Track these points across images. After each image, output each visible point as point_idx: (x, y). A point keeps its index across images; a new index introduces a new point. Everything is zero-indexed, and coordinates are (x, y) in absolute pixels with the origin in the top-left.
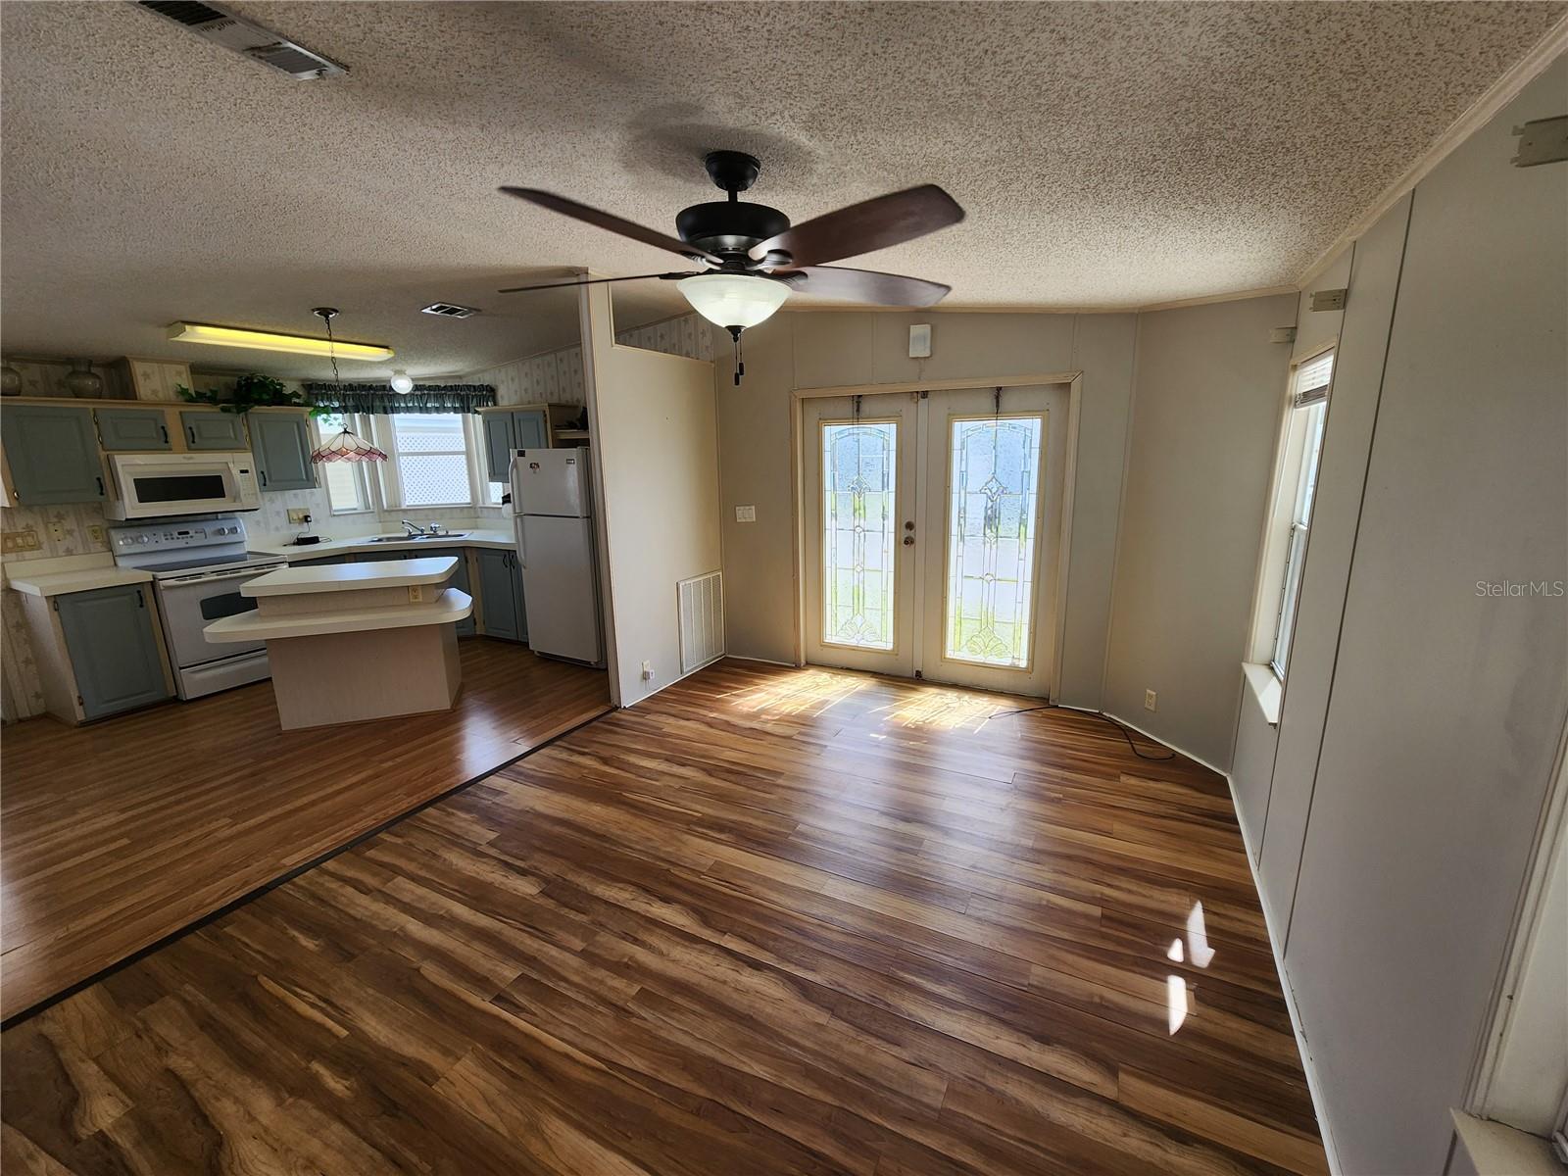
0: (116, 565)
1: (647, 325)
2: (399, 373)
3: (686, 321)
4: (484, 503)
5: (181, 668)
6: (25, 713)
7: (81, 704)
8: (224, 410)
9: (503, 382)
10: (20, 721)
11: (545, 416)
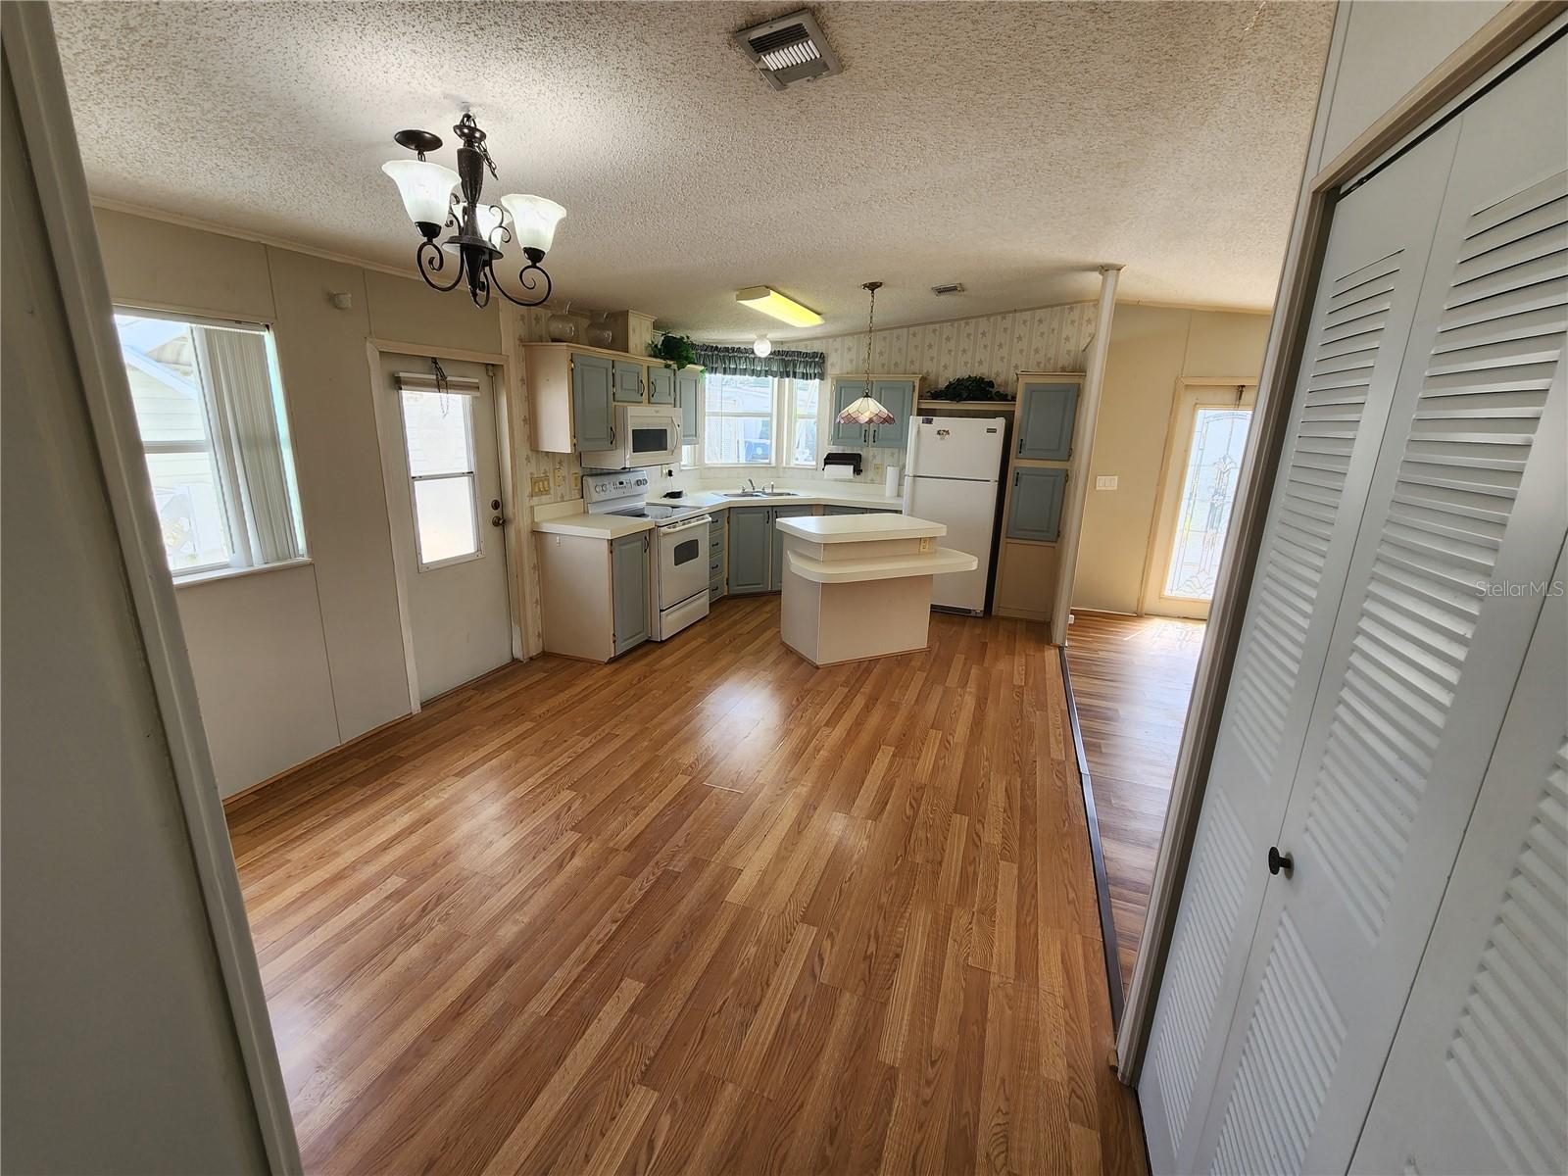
0: (586, 512)
1: (1026, 310)
2: (762, 337)
3: (1071, 309)
4: (788, 463)
5: (661, 611)
6: (533, 653)
7: (614, 642)
8: (667, 366)
9: (836, 350)
10: (531, 659)
11: (914, 386)
